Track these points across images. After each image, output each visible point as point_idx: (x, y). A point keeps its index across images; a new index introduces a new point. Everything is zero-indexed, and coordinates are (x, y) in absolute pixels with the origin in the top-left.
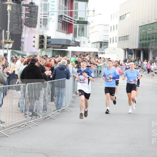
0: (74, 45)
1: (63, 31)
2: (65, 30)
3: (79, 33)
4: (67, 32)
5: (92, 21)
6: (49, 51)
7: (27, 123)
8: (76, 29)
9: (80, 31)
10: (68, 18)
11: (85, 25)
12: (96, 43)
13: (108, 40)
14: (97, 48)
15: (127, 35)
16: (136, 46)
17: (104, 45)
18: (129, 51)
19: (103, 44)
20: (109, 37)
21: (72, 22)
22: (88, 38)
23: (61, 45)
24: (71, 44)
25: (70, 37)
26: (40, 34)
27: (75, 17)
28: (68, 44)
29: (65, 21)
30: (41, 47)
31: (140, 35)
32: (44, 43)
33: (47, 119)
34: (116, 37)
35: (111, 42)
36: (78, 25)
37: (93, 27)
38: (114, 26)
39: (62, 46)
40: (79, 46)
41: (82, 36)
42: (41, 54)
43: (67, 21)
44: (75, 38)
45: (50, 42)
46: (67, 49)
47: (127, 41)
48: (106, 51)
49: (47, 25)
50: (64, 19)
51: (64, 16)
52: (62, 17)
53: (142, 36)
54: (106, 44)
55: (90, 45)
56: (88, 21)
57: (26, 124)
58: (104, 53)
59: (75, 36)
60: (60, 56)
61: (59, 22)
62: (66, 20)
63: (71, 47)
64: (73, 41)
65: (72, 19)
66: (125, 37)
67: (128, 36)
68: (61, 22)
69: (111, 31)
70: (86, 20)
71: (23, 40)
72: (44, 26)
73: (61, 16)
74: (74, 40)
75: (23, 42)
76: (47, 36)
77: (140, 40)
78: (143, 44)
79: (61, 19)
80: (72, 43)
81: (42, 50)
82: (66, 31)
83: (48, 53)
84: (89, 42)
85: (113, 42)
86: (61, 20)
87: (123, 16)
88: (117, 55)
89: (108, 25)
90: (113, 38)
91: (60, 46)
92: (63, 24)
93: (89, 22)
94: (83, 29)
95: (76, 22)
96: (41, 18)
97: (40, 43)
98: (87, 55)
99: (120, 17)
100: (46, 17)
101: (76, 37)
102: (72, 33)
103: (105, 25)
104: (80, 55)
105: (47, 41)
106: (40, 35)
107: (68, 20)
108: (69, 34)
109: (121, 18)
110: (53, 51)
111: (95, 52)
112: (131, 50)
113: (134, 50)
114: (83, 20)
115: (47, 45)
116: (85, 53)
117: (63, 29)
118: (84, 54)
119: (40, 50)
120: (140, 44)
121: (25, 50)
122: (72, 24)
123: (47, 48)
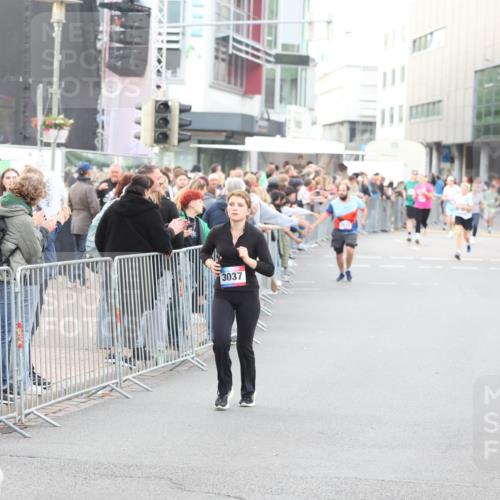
0: (264, 131)
1: (232, 86)
2: (236, 84)
3: (281, 96)
4: (244, 89)
5: (322, 55)
6: (186, 153)
7: (114, 381)
8: (273, 80)
9: (287, 87)
10: (247, 45)
11: (300, 67)
12: (336, 126)
13: (374, 117)
14: (339, 141)
15: (437, 99)
16: (466, 136)
17: (364, 132)
18: (441, 151)
19: (359, 128)
20: (380, 106)
21: (258, 57)
22: (312, 109)
23: (225, 134)
24: (256, 130)
25: (253, 106)
26: (158, 99)
27: (269, 42)
28: (244, 129)
29: (237, 56)
30: (162, 138)
31: (479, 100)
32: (169, 126)
33: (179, 368)
34: (401, 107)
35: (383, 122)
36: (278, 68)
37: (326, 75)
38: (394, 72)
39: (227, 137)
40: (283, 135)
41: (290, 103)
42: (161, 160)
43: (243, 55)
44: (270, 111)
45: (190, 122)
46: (243, 143)
47: (436, 117)
48: (369, 149)
49: (178, 70)
50: (234, 48)
51: (235, 40)
52: (228, 42)
54: (369, 127)
55: (318, 129)
56: (312, 53)
57: (114, 386)
58: (363, 156)
59: (269, 102)
60: (219, 168)
61: (216, 58)
62: (240, 50)
63: (255, 138)
64: (262, 119)
65: (258, 50)
66: (431, 107)
67: (439, 101)
68: (223, 60)
69: (384, 86)
70: (303, 52)
71: (104, 118)
72: (169, 72)
73: (225, 39)
74: (266, 116)
75: (103, 123)
76: (181, 105)
77: (479, 117)
78: (487, 129)
79: (224, 49)
80: (260, 127)
81: (165, 150)
82: (241, 86)
83: (182, 157)
84: (314, 123)
85: (392, 121)
86: (224, 53)
87: (423, 39)
89: (374, 69)
90: (392, 109)
91: (222, 137)
92: (230, 64)
93: (313, 60)
94: (294, 82)
95: (272, 59)
96: (160, 46)
97: (157, 126)
98: (309, 163)
99: (414, 41)
100: (177, 42)
101: (272, 107)
102: (259, 92)
103: (366, 68)
104: (287, 163)
105: (180, 119)
106: (157, 102)
107: (247, 53)
108: (251, 98)
109: (417, 44)
110: (200, 151)
111: (332, 155)
112: (448, 147)
113: (460, 147)
114: (295, 53)
115: (179, 134)
116: (300, 156)
117: (229, 82)
118: (300, 161)
119: (157, 149)
120: (476, 129)
121: (109, 148)
122: (259, 66)
123: (180, 141)
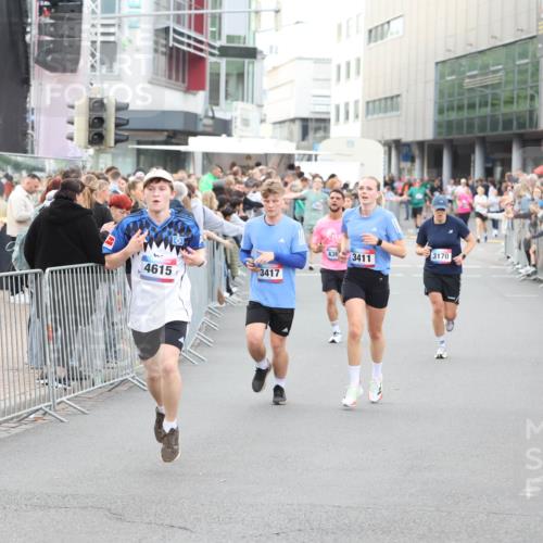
0: (209, 130)
1: (173, 82)
2: (177, 79)
3: (226, 91)
4: (186, 84)
5: (271, 47)
6: (125, 155)
7: (48, 404)
8: (218, 75)
9: (233, 81)
10: (189, 37)
11: (247, 61)
12: (287, 124)
13: (328, 113)
14: (290, 139)
15: (395, 93)
16: (427, 133)
17: (317, 130)
18: (400, 149)
19: (312, 125)
20: (334, 101)
21: (201, 50)
22: (260, 106)
23: (166, 133)
24: (201, 128)
25: (197, 103)
26: (92, 96)
27: (213, 33)
28: (187, 128)
29: (178, 49)
30: (96, 139)
31: (441, 93)
32: (104, 125)
33: (118, 389)
34: (356, 102)
35: (338, 119)
36: (223, 62)
37: (275, 68)
38: (348, 64)
39: (169, 137)
40: (229, 135)
41: (237, 100)
42: (97, 162)
43: (185, 48)
44: (214, 108)
45: (128, 121)
46: (186, 144)
47: (395, 113)
48: (323, 149)
49: (114, 65)
50: (175, 40)
51: (175, 31)
52: (169, 35)
53: (446, 95)
54: (322, 125)
55: (267, 128)
56: (259, 46)
57: (47, 410)
58: (316, 156)
59: (214, 99)
61: (156, 51)
62: (182, 43)
63: (199, 138)
64: (206, 117)
65: (201, 42)
66: (389, 102)
67: (398, 96)
68: (163, 53)
69: (339, 79)
70: (249, 44)
71: (34, 118)
72: (104, 67)
73: (166, 31)
74: (210, 114)
75: (33, 123)
76: (117, 103)
77: (440, 111)
78: (449, 125)
79: (164, 42)
80: (205, 125)
81: (98, 152)
82: (184, 82)
83: (120, 159)
84: (262, 121)
85: (347, 118)
86: (163, 46)
87: (379, 29)
88: (362, 165)
89: (328, 61)
90: (347, 104)
91: (162, 137)
92: (170, 57)
93: (261, 52)
94: (241, 76)
95: (216, 52)
96: (94, 39)
97: (91, 126)
98: (258, 164)
99: (370, 31)
100: (113, 34)
101: (217, 104)
102: (202, 88)
103: (317, 61)
104: (233, 165)
105: (116, 118)
106: (91, 99)
107: (189, 45)
108: (195, 94)
109: (373, 34)
110: (138, 150)
111: (283, 156)
112: (408, 145)
113: (421, 144)
114: (241, 45)
115: (116, 134)
116: (249, 157)
117: (170, 77)
118: (245, 163)
119: (91, 151)
120: (438, 125)
121: (40, 151)
122: (202, 59)
123: (117, 142)
